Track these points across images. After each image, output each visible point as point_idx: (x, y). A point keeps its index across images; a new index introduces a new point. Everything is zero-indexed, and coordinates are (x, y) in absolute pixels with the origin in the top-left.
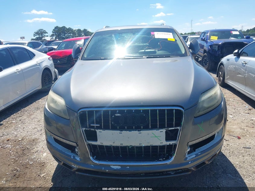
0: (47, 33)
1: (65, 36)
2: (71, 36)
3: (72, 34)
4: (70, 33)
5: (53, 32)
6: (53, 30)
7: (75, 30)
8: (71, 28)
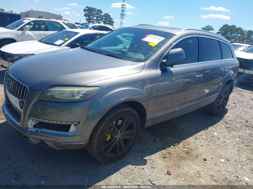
0: (213, 30)
1: (231, 35)
2: (238, 36)
3: (239, 35)
4: (238, 34)
5: (220, 30)
6: (221, 28)
7: (245, 31)
8: (241, 28)
